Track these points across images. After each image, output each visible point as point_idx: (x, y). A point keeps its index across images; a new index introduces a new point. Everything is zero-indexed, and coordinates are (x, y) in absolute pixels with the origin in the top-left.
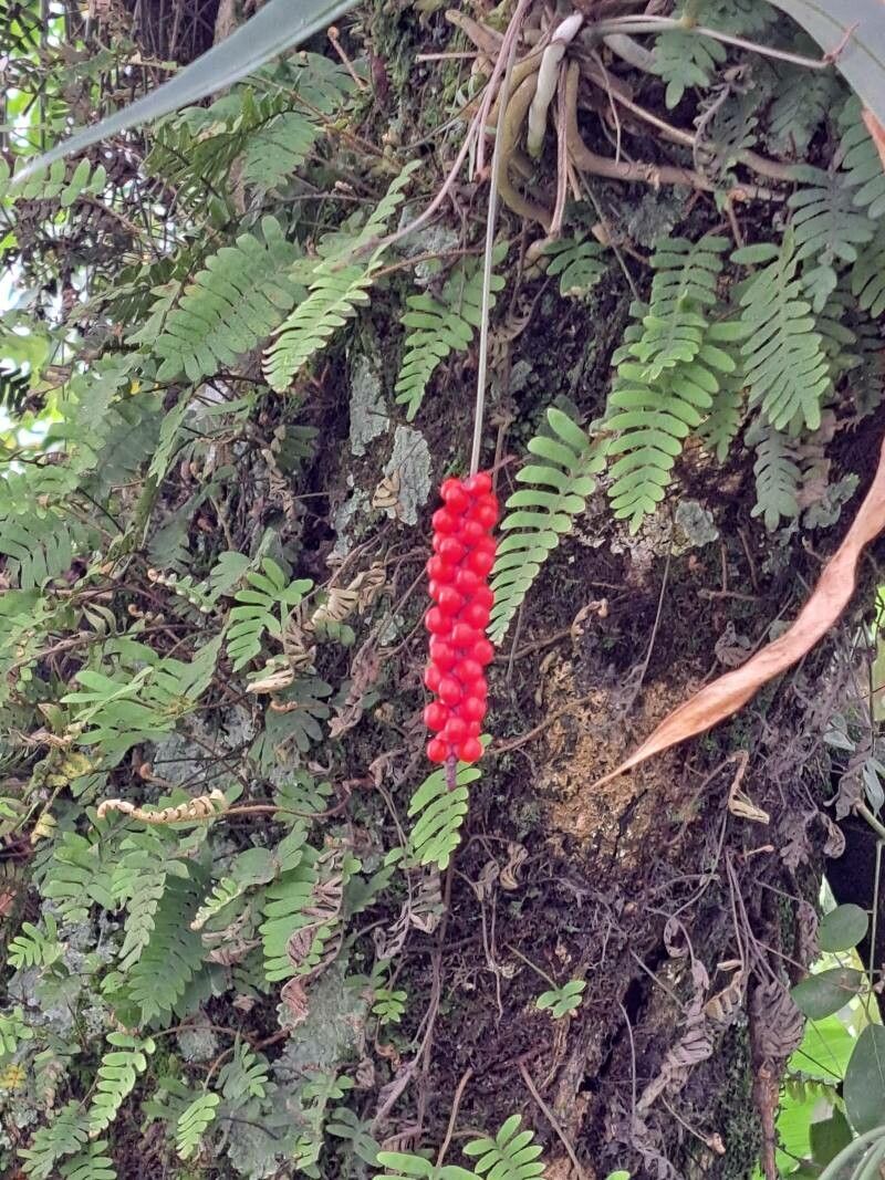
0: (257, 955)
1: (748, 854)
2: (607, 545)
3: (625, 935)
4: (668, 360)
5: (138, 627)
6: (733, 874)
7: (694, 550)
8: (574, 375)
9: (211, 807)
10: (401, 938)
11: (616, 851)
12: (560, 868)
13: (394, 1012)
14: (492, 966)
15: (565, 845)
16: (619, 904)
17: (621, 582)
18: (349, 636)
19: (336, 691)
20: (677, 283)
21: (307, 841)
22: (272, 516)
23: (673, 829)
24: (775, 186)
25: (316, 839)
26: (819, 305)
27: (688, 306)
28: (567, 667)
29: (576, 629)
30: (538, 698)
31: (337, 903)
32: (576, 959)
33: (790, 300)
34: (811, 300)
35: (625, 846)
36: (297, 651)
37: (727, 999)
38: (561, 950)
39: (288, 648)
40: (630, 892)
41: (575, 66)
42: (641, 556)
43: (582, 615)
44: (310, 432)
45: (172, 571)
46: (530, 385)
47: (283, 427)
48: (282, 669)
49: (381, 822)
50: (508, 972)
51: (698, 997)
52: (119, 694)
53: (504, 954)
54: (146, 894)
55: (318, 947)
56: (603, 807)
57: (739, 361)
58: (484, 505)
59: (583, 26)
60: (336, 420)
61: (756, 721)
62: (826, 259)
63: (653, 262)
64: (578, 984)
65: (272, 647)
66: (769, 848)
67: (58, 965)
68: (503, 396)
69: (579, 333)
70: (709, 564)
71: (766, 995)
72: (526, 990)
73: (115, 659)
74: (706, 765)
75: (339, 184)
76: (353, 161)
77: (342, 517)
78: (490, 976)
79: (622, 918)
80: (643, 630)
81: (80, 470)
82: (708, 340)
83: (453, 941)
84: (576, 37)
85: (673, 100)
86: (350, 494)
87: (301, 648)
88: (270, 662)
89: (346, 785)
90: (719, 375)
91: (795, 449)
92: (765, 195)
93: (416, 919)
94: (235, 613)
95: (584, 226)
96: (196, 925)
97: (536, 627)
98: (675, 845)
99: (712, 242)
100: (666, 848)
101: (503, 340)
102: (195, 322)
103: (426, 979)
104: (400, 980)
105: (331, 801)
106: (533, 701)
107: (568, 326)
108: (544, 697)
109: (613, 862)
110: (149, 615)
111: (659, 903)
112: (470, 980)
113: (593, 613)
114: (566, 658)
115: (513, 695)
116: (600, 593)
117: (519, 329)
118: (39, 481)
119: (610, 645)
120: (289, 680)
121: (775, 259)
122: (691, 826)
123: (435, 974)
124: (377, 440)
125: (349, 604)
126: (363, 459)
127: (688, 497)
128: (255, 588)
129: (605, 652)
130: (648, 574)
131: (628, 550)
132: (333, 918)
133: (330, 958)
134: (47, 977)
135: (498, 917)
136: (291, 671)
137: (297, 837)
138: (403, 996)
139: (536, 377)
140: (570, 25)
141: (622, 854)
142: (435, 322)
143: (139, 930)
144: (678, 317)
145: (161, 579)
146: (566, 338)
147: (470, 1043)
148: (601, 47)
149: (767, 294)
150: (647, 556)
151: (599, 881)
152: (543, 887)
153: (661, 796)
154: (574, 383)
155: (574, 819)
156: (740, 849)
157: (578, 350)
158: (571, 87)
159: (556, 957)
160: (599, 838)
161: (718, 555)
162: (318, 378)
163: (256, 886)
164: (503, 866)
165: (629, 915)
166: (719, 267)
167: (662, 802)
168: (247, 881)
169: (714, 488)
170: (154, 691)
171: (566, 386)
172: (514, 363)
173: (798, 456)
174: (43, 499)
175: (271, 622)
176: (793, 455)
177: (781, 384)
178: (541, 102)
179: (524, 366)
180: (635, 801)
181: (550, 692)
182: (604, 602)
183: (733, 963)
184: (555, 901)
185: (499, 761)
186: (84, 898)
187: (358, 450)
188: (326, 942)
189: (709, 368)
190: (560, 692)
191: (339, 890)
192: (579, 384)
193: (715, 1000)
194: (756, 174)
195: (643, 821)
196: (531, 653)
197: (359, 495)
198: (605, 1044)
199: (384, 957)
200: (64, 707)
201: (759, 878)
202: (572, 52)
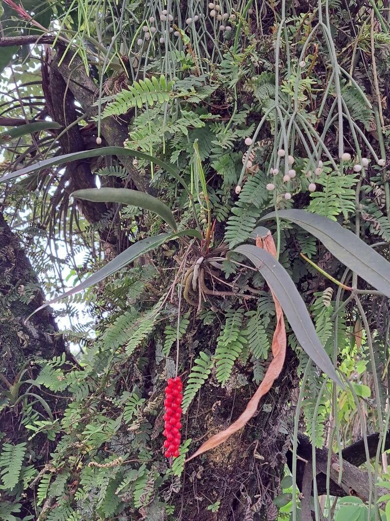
0: (132, 500)
1: (262, 465)
2: (220, 386)
3: (230, 488)
4: (229, 341)
5: (104, 411)
6: (258, 470)
7: (242, 387)
8: (209, 343)
9: (119, 462)
10: (170, 494)
11: (227, 466)
12: (213, 471)
13: (171, 511)
14: (197, 498)
15: (214, 465)
16: (228, 480)
17: (224, 395)
18: (155, 413)
19: (153, 427)
20: (232, 321)
21: (146, 468)
22: (137, 381)
23: (242, 460)
24: (256, 295)
25: (149, 467)
26: (266, 326)
27: (234, 327)
28: (212, 418)
29: (213, 409)
30: (205, 426)
31: (153, 486)
32: (218, 495)
33: (259, 325)
34: (264, 325)
35: (230, 464)
36: (141, 418)
37: (257, 505)
38: (214, 493)
39: (139, 418)
40: (231, 477)
41: (202, 269)
42: (229, 389)
43: (214, 405)
44: (146, 359)
45: (111, 397)
46: (199, 346)
47: (139, 358)
48: (137, 424)
49: (166, 461)
50: (201, 499)
51: (249, 506)
52: (97, 431)
53: (199, 495)
54: (104, 484)
55: (148, 498)
56: (223, 454)
57: (248, 340)
58: (179, 385)
59: (204, 260)
60: (152, 356)
61: (261, 430)
62: (267, 315)
63: (226, 315)
64: (218, 503)
65: (135, 417)
66: (267, 463)
67: (88, 499)
68: (192, 350)
69: (210, 332)
70: (246, 390)
71: (268, 502)
72: (206, 504)
73: (98, 420)
74: (250, 443)
75: (151, 298)
76: (153, 292)
77: (154, 381)
78: (196, 500)
79: (230, 484)
80: (231, 407)
81: (88, 372)
82: (240, 335)
83: (186, 492)
84: (202, 263)
85: (227, 277)
86: (156, 375)
87: (142, 417)
88: (134, 422)
89: (157, 451)
90: (243, 344)
91: (263, 363)
92: (254, 297)
93: (174, 489)
94: (126, 408)
95: (208, 308)
96: (116, 493)
97: (203, 408)
98: (243, 464)
99: (241, 310)
100: (240, 464)
101: (190, 336)
102: (114, 335)
103: (180, 501)
104: (173, 502)
105: (153, 456)
106: (204, 427)
107: (207, 331)
108: (207, 426)
109: (227, 469)
110: (107, 408)
111: (239, 479)
112: (191, 502)
113: (217, 404)
114: (212, 416)
115: (198, 426)
116: (219, 399)
117: (194, 333)
118: (79, 375)
119: (222, 412)
120: (138, 427)
121: (255, 314)
122: (246, 458)
123: (182, 500)
124: (162, 361)
125: (154, 406)
126: (159, 365)
127: (240, 373)
128: (131, 402)
129: (221, 414)
130: (231, 393)
131: (226, 387)
132: (152, 490)
133: (151, 501)
134: (84, 503)
135: (197, 485)
136: (139, 424)
137: (143, 467)
138: (174, 507)
139: (200, 344)
140: (201, 260)
141: (229, 466)
142: (172, 332)
143: (103, 494)
144: (232, 329)
145: (108, 399)
146: (207, 334)
147: (192, 518)
148: (209, 265)
149: (254, 323)
150: (231, 389)
151: (223, 474)
152: (209, 476)
153: (238, 451)
154: (209, 345)
155: (216, 458)
156: (259, 464)
157: (210, 338)
158: (202, 274)
159: (213, 495)
160: (223, 462)
161: (249, 388)
162: (148, 345)
163: (132, 481)
164: (197, 472)
165: (232, 482)
166: (242, 316)
167: (238, 452)
168: (130, 480)
169: (246, 370)
170: (107, 429)
171: (208, 346)
172: (194, 341)
173: (264, 365)
174: (79, 380)
175: (135, 410)
176: (263, 364)
177: (258, 347)
178: (195, 278)
179: (197, 342)
180: (231, 452)
181: (208, 425)
182: (220, 401)
183: (258, 495)
184: (212, 480)
185: (196, 444)
186: (90, 484)
187: (158, 363)
188: (150, 497)
189: (240, 342)
190: (210, 425)
191: (153, 482)
192: (211, 346)
193: (254, 506)
194: (252, 292)
195: (234, 458)
196: (203, 415)
197: (158, 375)
198: (227, 517)
199: (167, 499)
200: (82, 435)
201: (265, 471)
202: (201, 266)
